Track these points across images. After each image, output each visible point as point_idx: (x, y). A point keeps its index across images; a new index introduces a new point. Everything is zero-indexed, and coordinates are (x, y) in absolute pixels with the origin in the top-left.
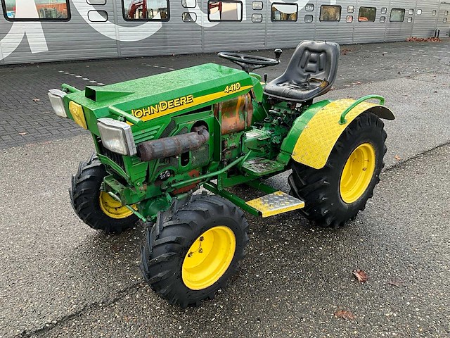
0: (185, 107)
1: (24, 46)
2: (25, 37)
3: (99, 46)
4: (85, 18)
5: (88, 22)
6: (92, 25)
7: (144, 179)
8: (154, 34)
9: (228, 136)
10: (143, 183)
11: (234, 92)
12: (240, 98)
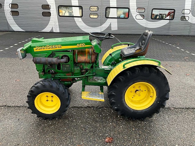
0: (58, 49)
1: (109, 27)
2: (111, 24)
3: (138, 29)
4: (134, 18)
5: (135, 19)
6: (137, 20)
7: (42, 71)
8: (164, 25)
9: (84, 64)
10: (42, 72)
11: (82, 47)
12: (87, 50)
